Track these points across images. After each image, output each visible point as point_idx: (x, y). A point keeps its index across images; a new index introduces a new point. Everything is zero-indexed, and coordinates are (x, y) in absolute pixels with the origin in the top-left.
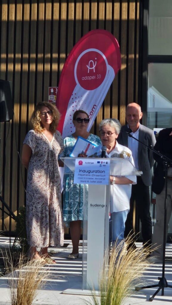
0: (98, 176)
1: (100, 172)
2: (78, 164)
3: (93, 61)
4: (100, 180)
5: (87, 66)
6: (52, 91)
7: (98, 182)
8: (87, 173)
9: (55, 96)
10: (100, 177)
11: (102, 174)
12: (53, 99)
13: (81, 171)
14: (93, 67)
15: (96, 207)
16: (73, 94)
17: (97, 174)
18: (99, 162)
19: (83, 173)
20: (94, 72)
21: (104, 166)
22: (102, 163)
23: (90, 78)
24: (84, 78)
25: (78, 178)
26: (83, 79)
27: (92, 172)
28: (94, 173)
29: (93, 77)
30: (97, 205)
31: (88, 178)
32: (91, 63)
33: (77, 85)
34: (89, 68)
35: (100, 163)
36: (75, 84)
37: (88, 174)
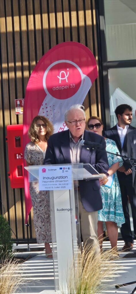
1: (63, 178)
2: (42, 172)
3: (65, 72)
4: (64, 186)
5: (58, 77)
6: (18, 103)
9: (22, 108)
10: (63, 183)
12: (20, 111)
13: (45, 178)
14: (65, 77)
15: (62, 211)
16: (43, 104)
17: (61, 180)
18: (61, 169)
20: (67, 81)
22: (64, 169)
23: (62, 88)
24: (55, 89)
27: (55, 178)
28: (58, 179)
29: (66, 87)
31: (52, 185)
32: (63, 73)
34: (60, 78)
36: (45, 95)
37: (52, 180)
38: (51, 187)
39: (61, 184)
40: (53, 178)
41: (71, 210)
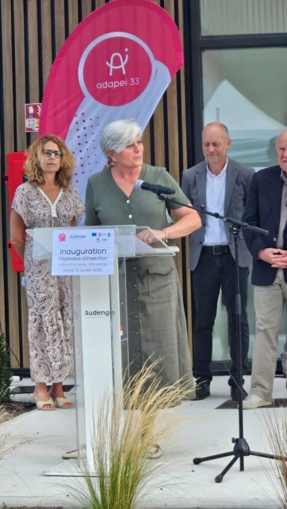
0: (94, 259)
1: (97, 252)
2: (59, 240)
3: (121, 54)
4: (99, 267)
5: (107, 63)
6: (31, 110)
7: (95, 270)
8: (75, 256)
9: (36, 121)
10: (98, 261)
11: (101, 255)
12: (33, 125)
13: (64, 252)
14: (120, 64)
15: (95, 316)
16: (77, 113)
17: (93, 256)
18: (94, 235)
19: (67, 256)
20: (124, 73)
21: (104, 240)
22: (100, 236)
23: (114, 85)
24: (101, 86)
25: (59, 265)
26: (99, 86)
27: (83, 252)
28: (87, 255)
29: (122, 83)
30: (97, 313)
31: (77, 264)
32: (117, 58)
33: (85, 98)
34: (112, 67)
35: (97, 236)
36: (82, 97)
37: (77, 257)
38: (75, 268)
39: (93, 264)
40: (78, 253)
41: (111, 313)
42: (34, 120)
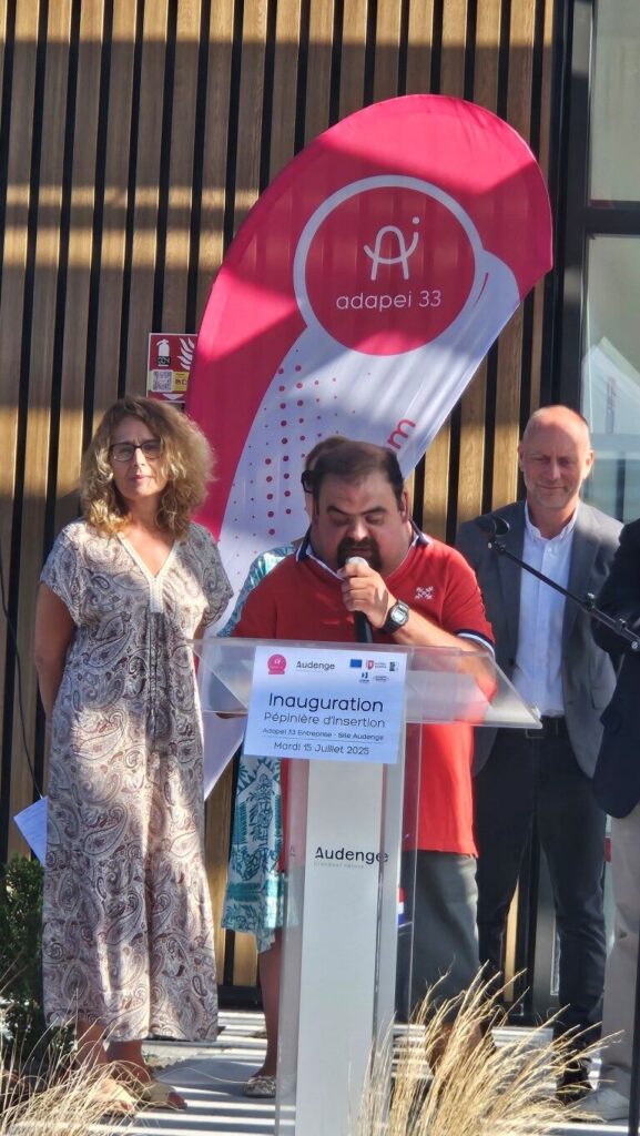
0: (353, 723)
1: (361, 706)
2: (268, 670)
3: (402, 230)
4: (362, 744)
5: (367, 249)
6: (164, 350)
7: (351, 750)
9: (175, 376)
10: (360, 730)
11: (370, 715)
12: (167, 385)
13: (279, 700)
15: (339, 862)
16: (282, 366)
17: (350, 715)
19: (285, 711)
20: (406, 276)
21: (381, 679)
22: (370, 668)
23: (381, 303)
24: (346, 303)
25: (265, 730)
26: (342, 303)
27: (325, 704)
28: (336, 713)
29: (399, 301)
30: (344, 855)
31: (307, 733)
32: (391, 238)
33: (307, 330)
34: (376, 257)
35: (364, 669)
36: (298, 326)
37: (310, 714)
38: (303, 743)
39: (348, 736)
40: (314, 703)
41: (382, 858)
42: (170, 374)
